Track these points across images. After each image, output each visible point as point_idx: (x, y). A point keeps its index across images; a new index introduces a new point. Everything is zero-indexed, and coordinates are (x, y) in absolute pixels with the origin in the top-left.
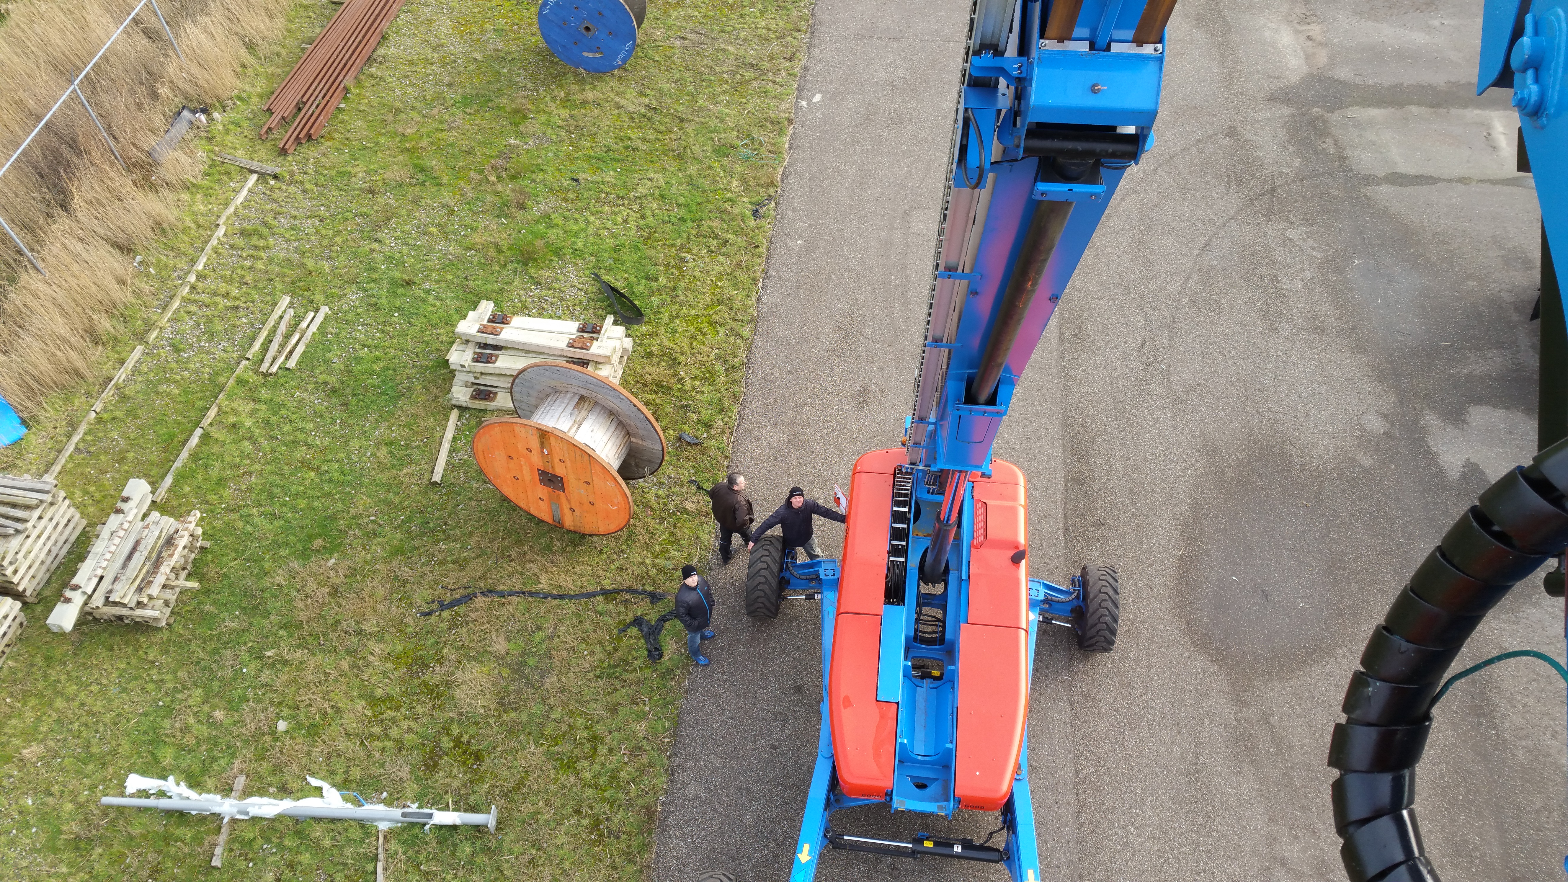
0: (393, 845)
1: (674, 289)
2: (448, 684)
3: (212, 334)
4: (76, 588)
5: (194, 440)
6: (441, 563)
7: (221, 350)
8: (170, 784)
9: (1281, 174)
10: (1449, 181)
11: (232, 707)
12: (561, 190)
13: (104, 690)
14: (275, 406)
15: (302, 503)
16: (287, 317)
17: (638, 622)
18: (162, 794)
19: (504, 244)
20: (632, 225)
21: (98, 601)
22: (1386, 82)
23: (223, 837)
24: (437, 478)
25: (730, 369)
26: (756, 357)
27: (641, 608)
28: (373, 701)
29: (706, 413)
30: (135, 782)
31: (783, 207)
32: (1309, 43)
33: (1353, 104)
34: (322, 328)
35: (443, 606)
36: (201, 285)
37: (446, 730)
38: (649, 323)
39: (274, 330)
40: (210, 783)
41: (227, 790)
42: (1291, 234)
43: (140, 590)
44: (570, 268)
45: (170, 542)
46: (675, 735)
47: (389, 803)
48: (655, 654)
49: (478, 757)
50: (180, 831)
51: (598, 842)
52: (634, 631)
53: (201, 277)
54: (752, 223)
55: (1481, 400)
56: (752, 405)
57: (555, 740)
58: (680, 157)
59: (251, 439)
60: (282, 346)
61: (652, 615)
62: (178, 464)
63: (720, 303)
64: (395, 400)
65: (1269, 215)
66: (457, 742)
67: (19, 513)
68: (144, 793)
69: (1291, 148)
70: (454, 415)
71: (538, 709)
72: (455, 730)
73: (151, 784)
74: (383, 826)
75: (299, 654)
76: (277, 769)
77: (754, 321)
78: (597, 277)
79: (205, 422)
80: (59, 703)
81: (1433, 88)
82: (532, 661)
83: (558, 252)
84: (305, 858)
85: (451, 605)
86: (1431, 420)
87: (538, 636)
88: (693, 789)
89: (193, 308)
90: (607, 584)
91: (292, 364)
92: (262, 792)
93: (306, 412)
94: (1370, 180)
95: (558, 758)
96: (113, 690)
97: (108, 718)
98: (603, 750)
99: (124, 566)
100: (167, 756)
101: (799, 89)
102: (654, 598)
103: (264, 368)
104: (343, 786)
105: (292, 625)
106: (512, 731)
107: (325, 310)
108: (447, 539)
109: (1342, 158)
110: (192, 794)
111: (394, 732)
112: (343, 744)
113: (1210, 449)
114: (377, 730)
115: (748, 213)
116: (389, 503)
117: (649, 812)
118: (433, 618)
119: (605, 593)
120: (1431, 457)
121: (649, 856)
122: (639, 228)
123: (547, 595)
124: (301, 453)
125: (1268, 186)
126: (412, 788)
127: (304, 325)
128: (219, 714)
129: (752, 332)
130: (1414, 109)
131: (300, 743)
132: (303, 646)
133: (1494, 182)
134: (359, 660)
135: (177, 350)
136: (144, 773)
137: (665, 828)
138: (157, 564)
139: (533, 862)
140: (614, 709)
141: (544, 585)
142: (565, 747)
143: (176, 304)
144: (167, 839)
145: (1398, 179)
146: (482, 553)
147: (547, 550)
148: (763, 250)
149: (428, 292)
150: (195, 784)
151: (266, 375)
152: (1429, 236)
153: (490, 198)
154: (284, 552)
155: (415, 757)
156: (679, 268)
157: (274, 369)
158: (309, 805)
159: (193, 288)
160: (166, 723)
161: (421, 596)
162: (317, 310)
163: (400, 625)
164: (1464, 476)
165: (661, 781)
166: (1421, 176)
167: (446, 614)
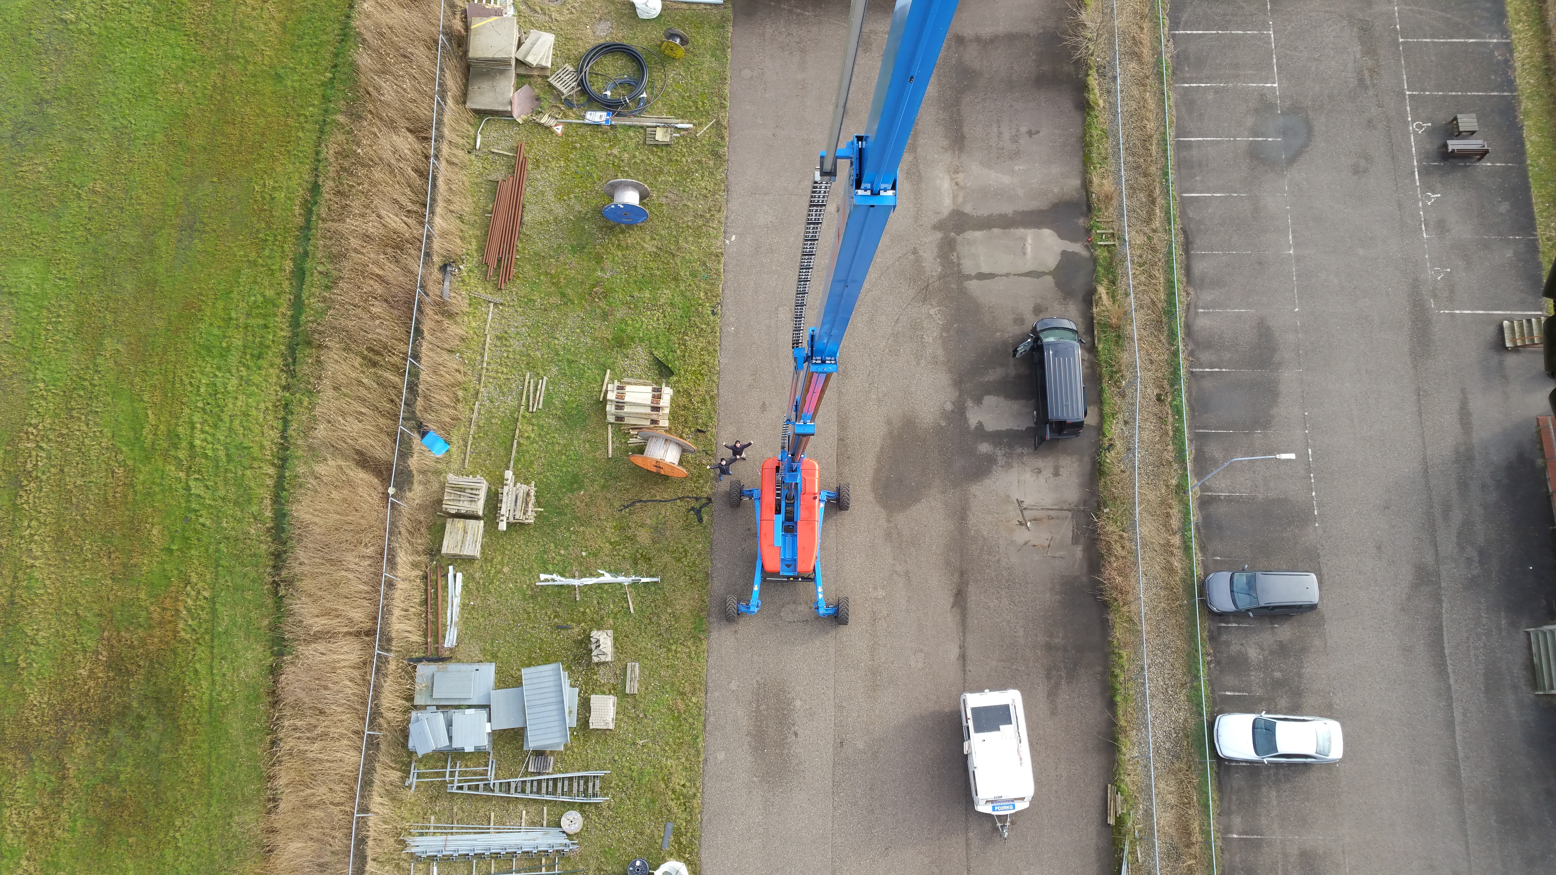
0: (631, 589)
1: (684, 356)
2: (635, 536)
3: (504, 394)
4: (503, 515)
5: (515, 445)
6: (620, 491)
7: (511, 401)
8: (555, 576)
9: (932, 276)
10: (1001, 276)
11: (566, 549)
12: (627, 303)
13: (520, 547)
14: (542, 427)
15: (564, 469)
16: (532, 383)
17: (693, 509)
18: (553, 580)
19: (610, 337)
20: (661, 322)
21: (511, 520)
22: (986, 213)
23: (577, 592)
24: (610, 456)
25: (711, 397)
26: (721, 391)
27: (693, 503)
28: (611, 543)
29: (705, 419)
30: (543, 577)
31: (724, 308)
32: (956, 187)
33: (970, 229)
34: (547, 389)
35: (625, 507)
36: (489, 367)
37: (637, 551)
38: (676, 375)
39: (528, 391)
40: (567, 575)
41: (574, 577)
42: (932, 312)
43: (524, 514)
44: (639, 348)
45: (528, 494)
46: (711, 548)
47: (625, 576)
48: (700, 520)
49: (649, 559)
50: (563, 591)
51: (692, 583)
52: (692, 512)
53: (489, 364)
54: (712, 318)
55: (988, 393)
56: (722, 414)
57: (673, 552)
58: (676, 279)
59: (537, 442)
60: (534, 398)
61: (697, 506)
62: (513, 456)
63: (704, 363)
64: (585, 420)
65: (924, 300)
66: (642, 555)
67: (474, 492)
68: (546, 580)
69: (938, 260)
70: (610, 427)
71: (666, 543)
72: (640, 551)
73: (549, 577)
74: (626, 584)
75: (582, 529)
76: (587, 569)
77: (719, 373)
78: (651, 353)
79: (516, 437)
80: (507, 552)
81: (1006, 215)
82: (660, 526)
83: (632, 339)
84: (605, 595)
85: (627, 507)
86: (969, 403)
87: (661, 517)
88: (719, 565)
89: (491, 380)
90: (680, 495)
91: (540, 406)
92: (585, 576)
93: (553, 428)
94: (969, 277)
95: (675, 558)
96: (523, 546)
97: (525, 556)
98: (689, 554)
99: (516, 505)
100: (550, 567)
101: (725, 232)
102: (697, 499)
103: (530, 410)
104: (610, 571)
105: (577, 518)
106: (659, 551)
107: (545, 378)
108: (620, 481)
109: (959, 265)
110: (562, 579)
111: (621, 553)
112: (606, 559)
113: (889, 423)
114: (615, 553)
115: (710, 312)
116: (595, 467)
117: (707, 573)
118: (623, 512)
119: (679, 498)
120: (966, 420)
121: (709, 586)
122: (665, 324)
123: (660, 501)
124: (557, 448)
125: (926, 284)
126: (632, 571)
127: (539, 387)
128: (562, 552)
129: (718, 378)
130: (996, 231)
131: (592, 559)
132: (583, 525)
133: (1019, 275)
134: (603, 531)
135: (492, 402)
136: (544, 573)
137: (712, 578)
138: (527, 504)
139: (674, 590)
140: (690, 541)
141: (658, 498)
142: (677, 555)
143: (483, 378)
144: (559, 593)
145: (981, 276)
146: (634, 485)
147: (656, 483)
148: (718, 334)
149: (584, 365)
150: (562, 575)
151: (532, 412)
152: (986, 309)
153: (598, 311)
154: (564, 490)
155: (630, 561)
156: (684, 345)
157: (535, 410)
158: (601, 580)
159: (487, 369)
160: (546, 556)
161: (617, 504)
162: (542, 378)
163: (613, 516)
164: (976, 428)
165: (709, 563)
166: (990, 274)
167: (627, 510)
